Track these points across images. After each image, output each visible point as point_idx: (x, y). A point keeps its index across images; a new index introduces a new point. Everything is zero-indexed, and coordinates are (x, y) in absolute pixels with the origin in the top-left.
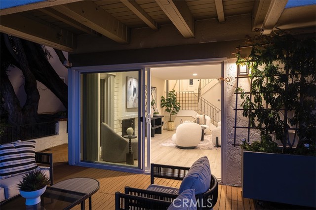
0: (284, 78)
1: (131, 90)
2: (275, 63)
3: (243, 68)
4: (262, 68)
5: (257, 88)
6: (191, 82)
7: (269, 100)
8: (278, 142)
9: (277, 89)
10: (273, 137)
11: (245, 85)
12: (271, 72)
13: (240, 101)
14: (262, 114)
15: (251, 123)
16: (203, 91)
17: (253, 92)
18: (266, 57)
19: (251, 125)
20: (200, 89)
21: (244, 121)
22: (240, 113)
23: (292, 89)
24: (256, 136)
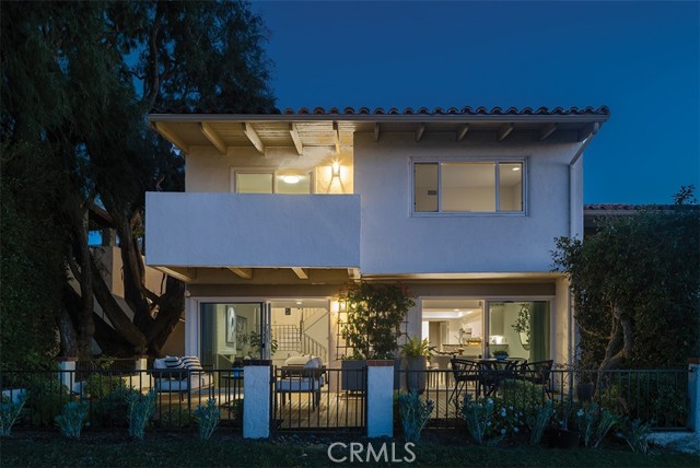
0: (367, 314)
1: (230, 321)
2: (362, 303)
3: (343, 305)
4: (354, 306)
5: (351, 320)
6: (288, 312)
7: (358, 328)
8: (364, 356)
9: (363, 321)
10: (361, 352)
11: (344, 318)
12: (360, 309)
13: (341, 329)
14: (354, 337)
15: (348, 343)
16: (305, 326)
17: (349, 323)
18: (357, 299)
19: (348, 345)
20: (302, 322)
21: (343, 342)
22: (341, 337)
23: (371, 320)
24: (350, 352)
